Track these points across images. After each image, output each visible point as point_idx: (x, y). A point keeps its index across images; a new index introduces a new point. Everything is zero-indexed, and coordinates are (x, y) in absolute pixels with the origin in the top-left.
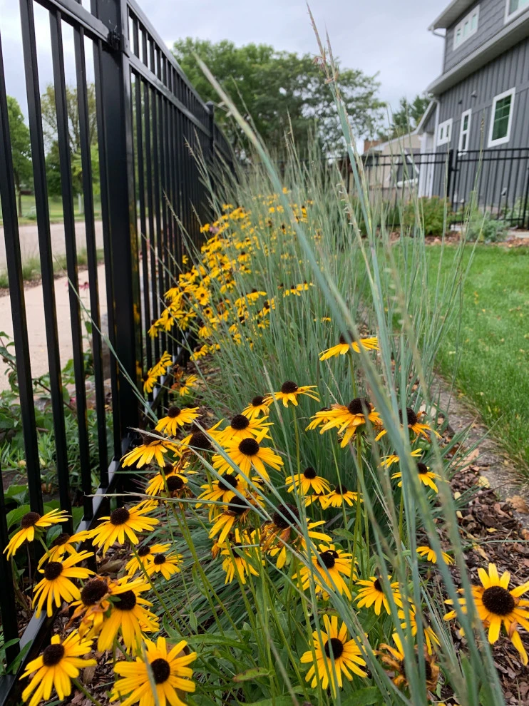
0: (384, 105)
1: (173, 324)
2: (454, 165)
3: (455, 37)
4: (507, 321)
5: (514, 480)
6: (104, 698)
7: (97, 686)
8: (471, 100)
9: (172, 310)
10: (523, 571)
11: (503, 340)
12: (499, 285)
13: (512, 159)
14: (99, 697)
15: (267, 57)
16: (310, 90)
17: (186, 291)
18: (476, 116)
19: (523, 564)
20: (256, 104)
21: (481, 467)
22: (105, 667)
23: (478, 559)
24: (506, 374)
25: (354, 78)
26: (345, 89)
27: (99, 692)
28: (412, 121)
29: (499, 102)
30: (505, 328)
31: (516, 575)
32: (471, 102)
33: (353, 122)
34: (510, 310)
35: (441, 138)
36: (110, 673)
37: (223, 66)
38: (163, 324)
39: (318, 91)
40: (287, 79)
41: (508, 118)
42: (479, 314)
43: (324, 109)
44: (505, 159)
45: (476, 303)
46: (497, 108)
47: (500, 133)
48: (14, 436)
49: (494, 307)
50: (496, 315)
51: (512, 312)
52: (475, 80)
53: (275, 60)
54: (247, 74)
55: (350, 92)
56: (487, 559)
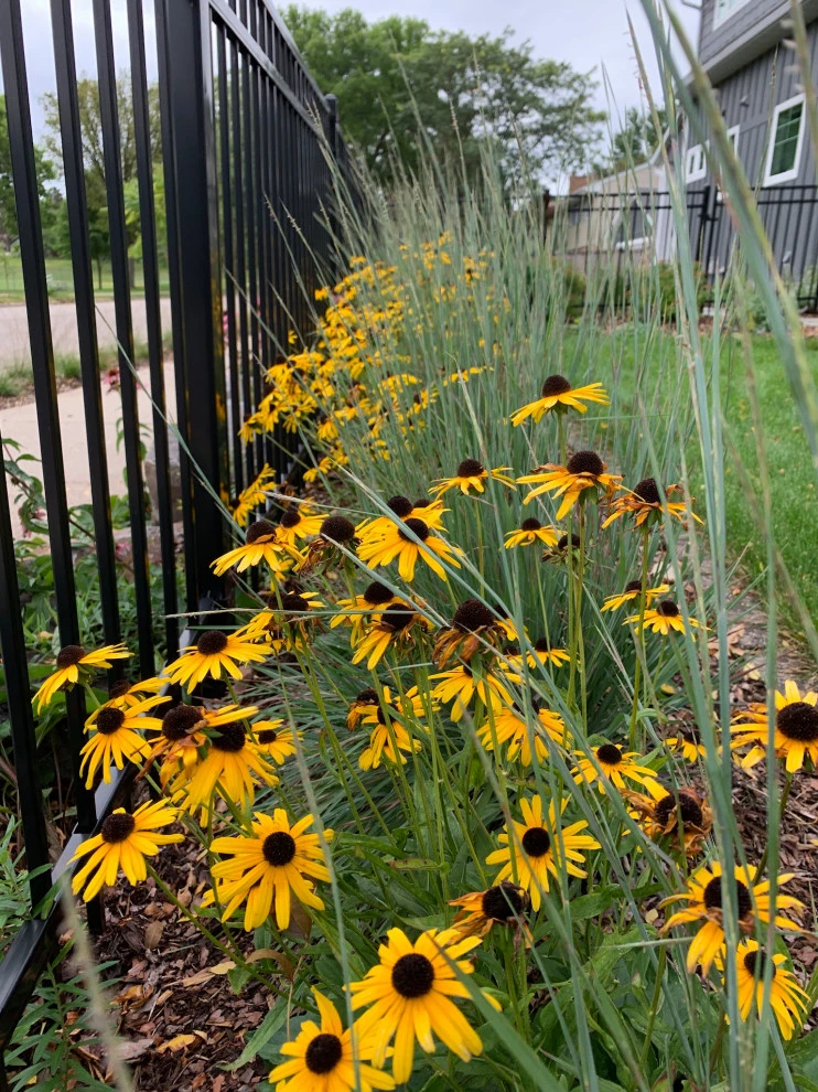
0: (602, 117)
1: (277, 421)
2: (710, 211)
3: (717, 9)
4: (789, 444)
5: (797, 669)
6: (177, 968)
7: (167, 952)
8: (740, 110)
9: (275, 399)
10: (809, 796)
11: (782, 471)
12: (779, 392)
13: (802, 202)
14: (171, 968)
15: (418, 38)
16: (484, 94)
17: (297, 367)
18: (746, 136)
19: (808, 786)
20: (399, 116)
21: (747, 651)
22: (177, 926)
23: (741, 777)
24: (788, 517)
25: (557, 76)
26: (541, 93)
27: (170, 960)
28: (644, 146)
29: (783, 115)
30: (787, 453)
31: (798, 800)
32: (739, 114)
33: (553, 145)
34: (794, 429)
35: (691, 172)
36: (185, 935)
37: (348, 52)
38: (261, 421)
39: (498, 95)
40: (450, 75)
41: (795, 141)
42: (747, 434)
43: (508, 124)
44: (791, 202)
45: (742, 418)
46: (779, 124)
47: (782, 165)
48: (30, 601)
49: (769, 424)
50: (773, 436)
51: (797, 431)
52: (747, 78)
53: (429, 46)
54: (386, 65)
55: (549, 97)
56: (754, 777)
